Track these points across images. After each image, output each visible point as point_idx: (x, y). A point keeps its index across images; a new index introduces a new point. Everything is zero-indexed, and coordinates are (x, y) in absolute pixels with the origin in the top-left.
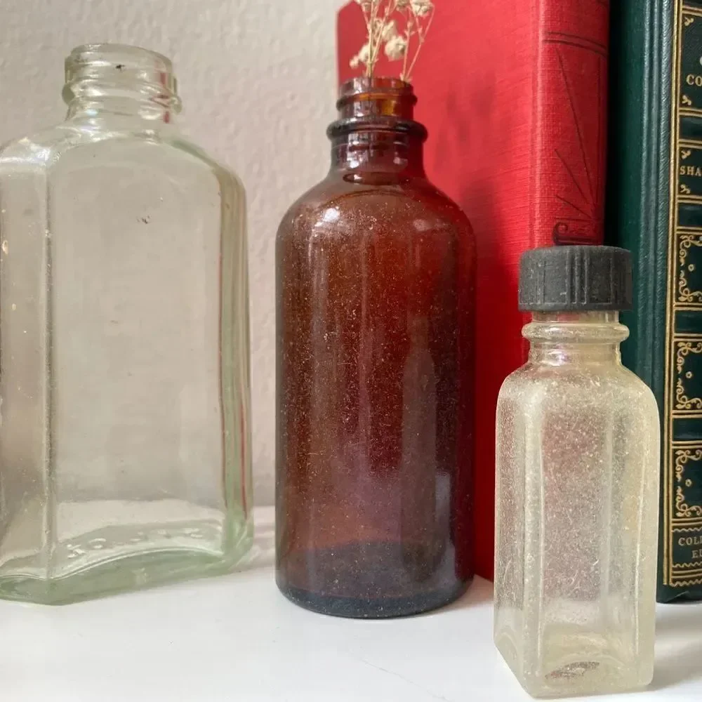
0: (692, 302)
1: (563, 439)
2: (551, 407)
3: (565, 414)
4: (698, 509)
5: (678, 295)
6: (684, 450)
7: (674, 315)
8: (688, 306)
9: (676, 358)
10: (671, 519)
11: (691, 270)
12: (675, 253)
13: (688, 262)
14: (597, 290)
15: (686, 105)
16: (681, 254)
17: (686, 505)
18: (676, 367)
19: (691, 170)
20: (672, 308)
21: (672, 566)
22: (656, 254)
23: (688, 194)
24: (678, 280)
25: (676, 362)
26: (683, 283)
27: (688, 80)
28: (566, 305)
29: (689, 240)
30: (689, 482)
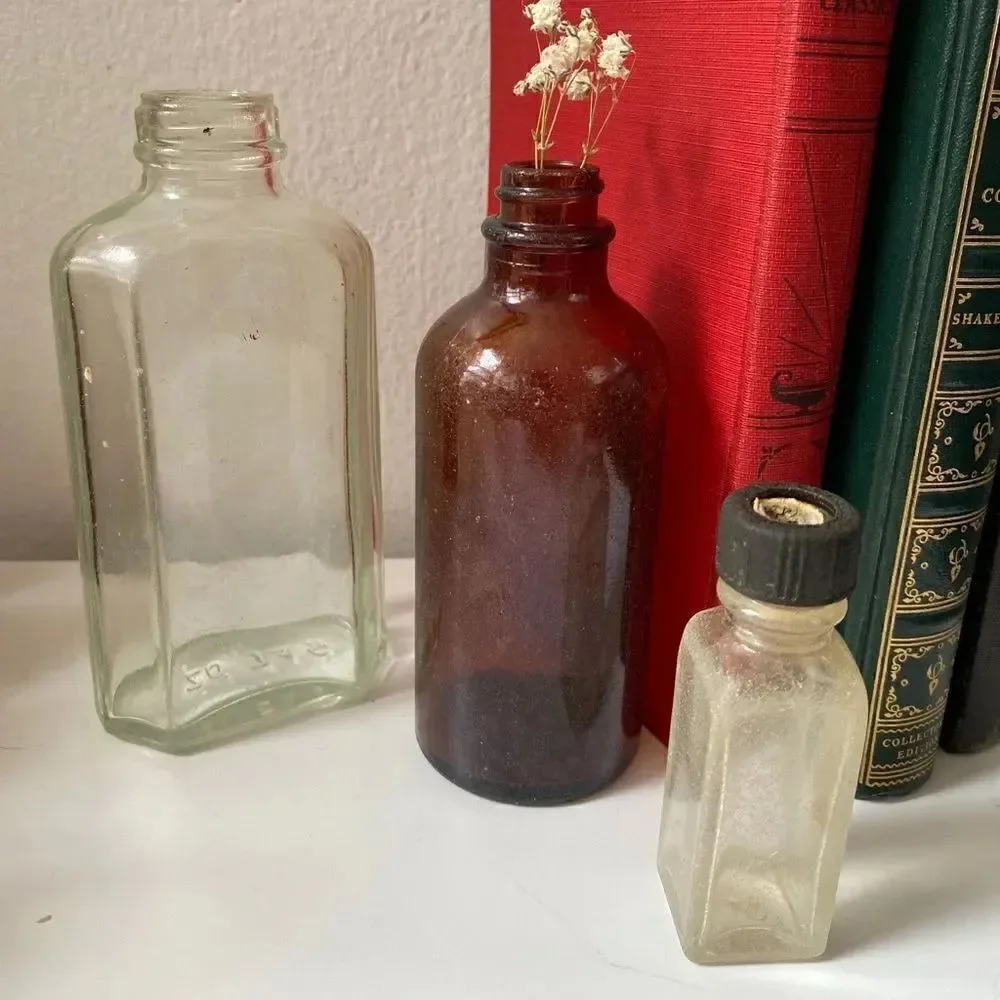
0: (943, 482)
4: (912, 709)
5: (926, 474)
6: (905, 648)
7: (916, 498)
8: (938, 487)
10: (877, 720)
11: (947, 444)
13: (945, 434)
15: (976, 232)
16: (938, 424)
17: (898, 706)
18: (909, 556)
19: (968, 318)
20: (916, 489)
21: (871, 765)
23: (960, 350)
24: (928, 455)
25: (910, 552)
26: (934, 459)
27: (984, 196)
29: (950, 407)
30: (905, 682)
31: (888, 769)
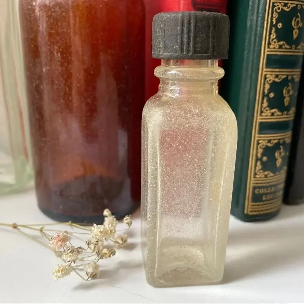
0: (278, 49)
1: (171, 146)
2: (164, 126)
3: (173, 131)
4: (269, 174)
5: (269, 44)
6: (264, 140)
7: (265, 57)
8: (276, 51)
9: (264, 84)
10: (252, 179)
11: (279, 27)
12: (270, 16)
13: (278, 21)
14: (200, 45)
16: (274, 16)
17: (262, 171)
18: (264, 90)
20: (265, 52)
21: (250, 204)
22: (258, 17)
24: (270, 34)
25: (264, 88)
26: (273, 36)
28: (178, 56)
29: (280, 6)
30: (265, 159)
31: (258, 205)
